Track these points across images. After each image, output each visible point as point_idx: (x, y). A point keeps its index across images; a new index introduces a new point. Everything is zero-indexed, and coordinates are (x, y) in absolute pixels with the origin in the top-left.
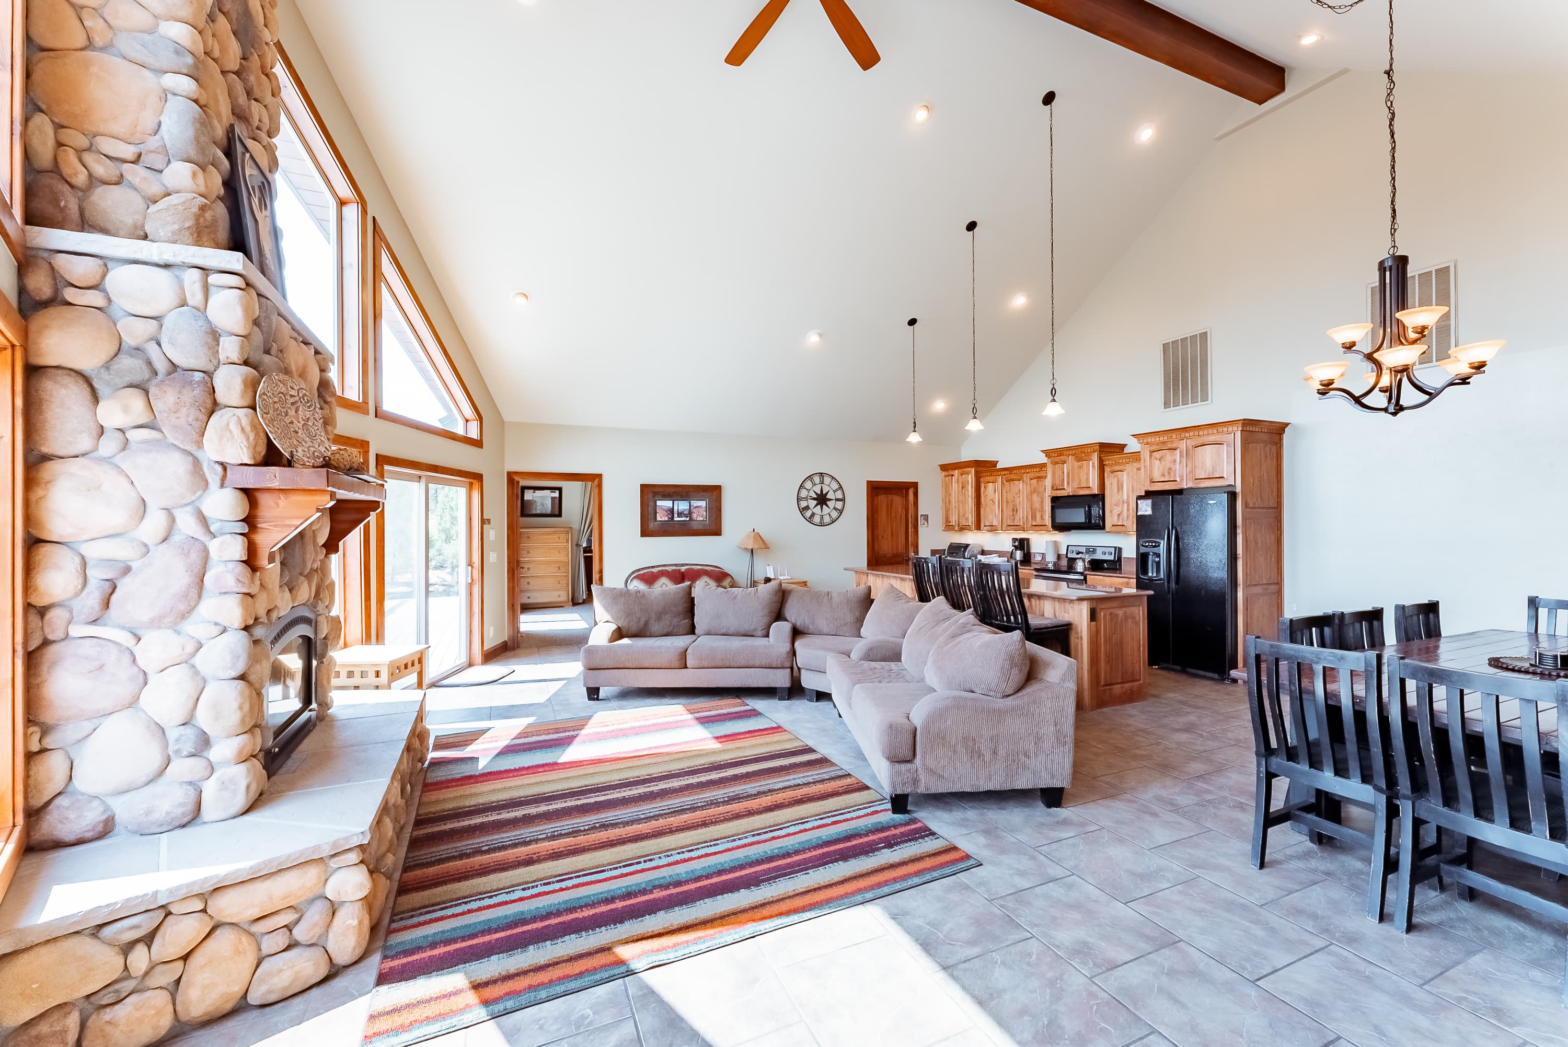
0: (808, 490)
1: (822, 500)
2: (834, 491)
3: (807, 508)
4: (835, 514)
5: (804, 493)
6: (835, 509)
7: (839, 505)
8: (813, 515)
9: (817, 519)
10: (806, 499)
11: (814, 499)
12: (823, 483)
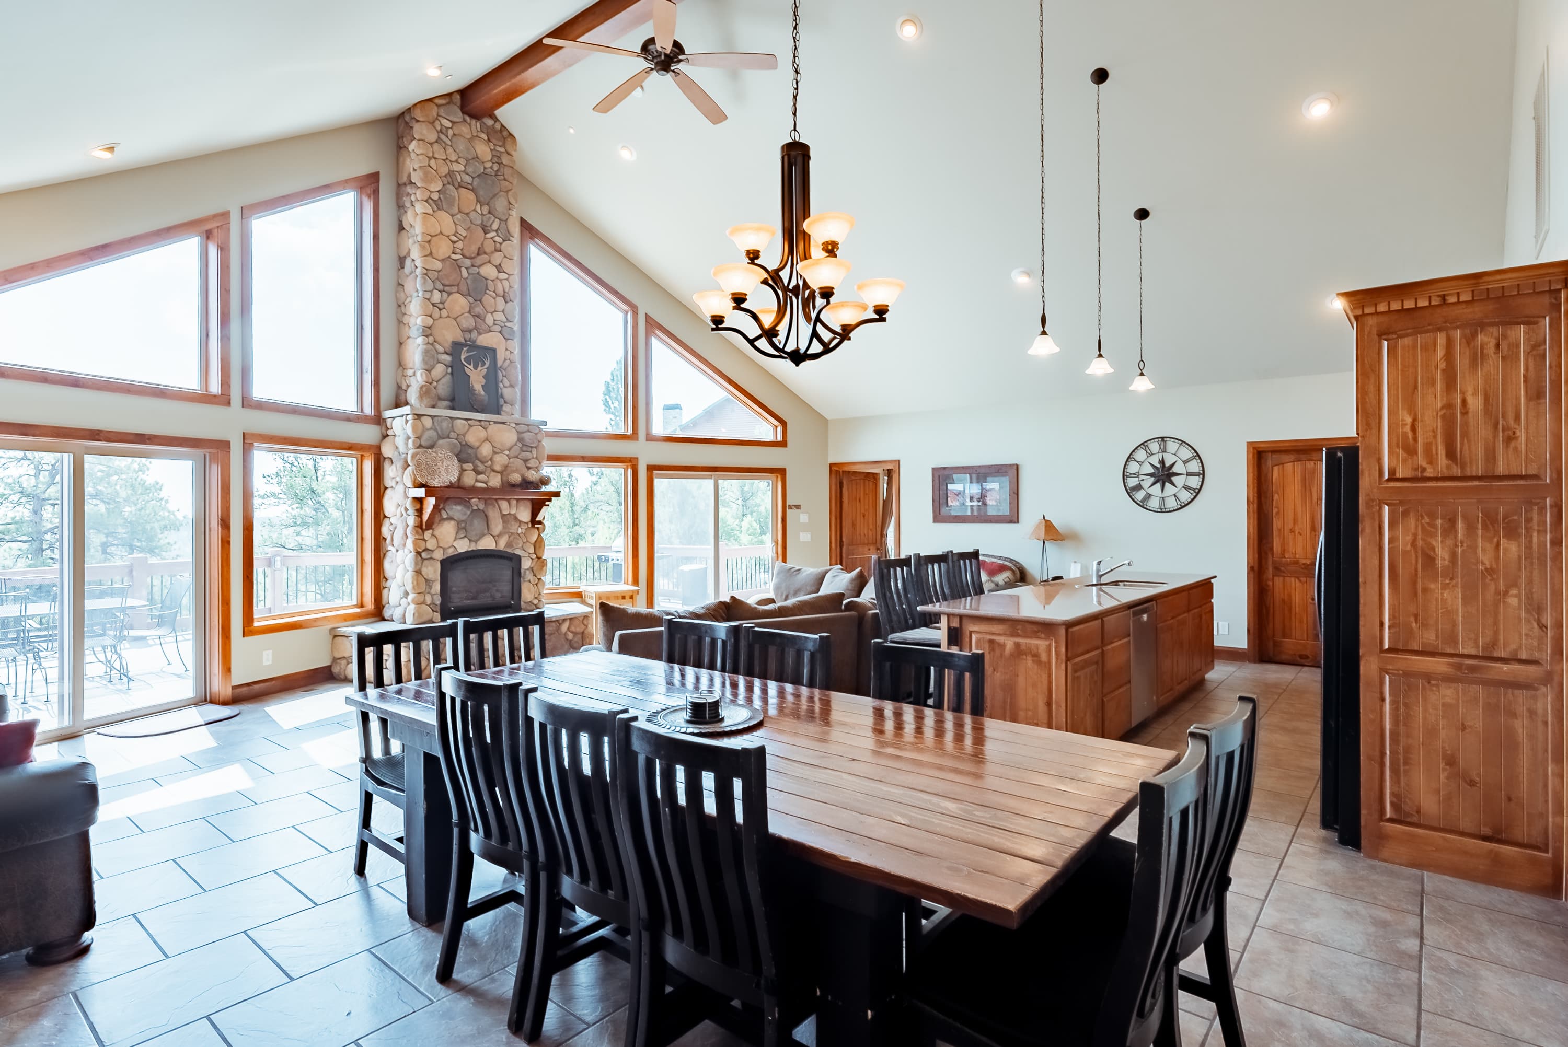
0: (1141, 463)
1: (1164, 475)
2: (1185, 462)
3: (1139, 487)
4: (1185, 496)
5: (1133, 467)
6: (1186, 488)
7: (1194, 482)
8: (1148, 496)
9: (1154, 503)
10: (1137, 475)
11: (1150, 475)
12: (1164, 451)
